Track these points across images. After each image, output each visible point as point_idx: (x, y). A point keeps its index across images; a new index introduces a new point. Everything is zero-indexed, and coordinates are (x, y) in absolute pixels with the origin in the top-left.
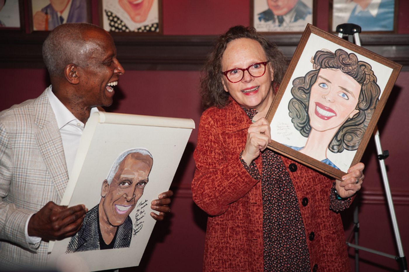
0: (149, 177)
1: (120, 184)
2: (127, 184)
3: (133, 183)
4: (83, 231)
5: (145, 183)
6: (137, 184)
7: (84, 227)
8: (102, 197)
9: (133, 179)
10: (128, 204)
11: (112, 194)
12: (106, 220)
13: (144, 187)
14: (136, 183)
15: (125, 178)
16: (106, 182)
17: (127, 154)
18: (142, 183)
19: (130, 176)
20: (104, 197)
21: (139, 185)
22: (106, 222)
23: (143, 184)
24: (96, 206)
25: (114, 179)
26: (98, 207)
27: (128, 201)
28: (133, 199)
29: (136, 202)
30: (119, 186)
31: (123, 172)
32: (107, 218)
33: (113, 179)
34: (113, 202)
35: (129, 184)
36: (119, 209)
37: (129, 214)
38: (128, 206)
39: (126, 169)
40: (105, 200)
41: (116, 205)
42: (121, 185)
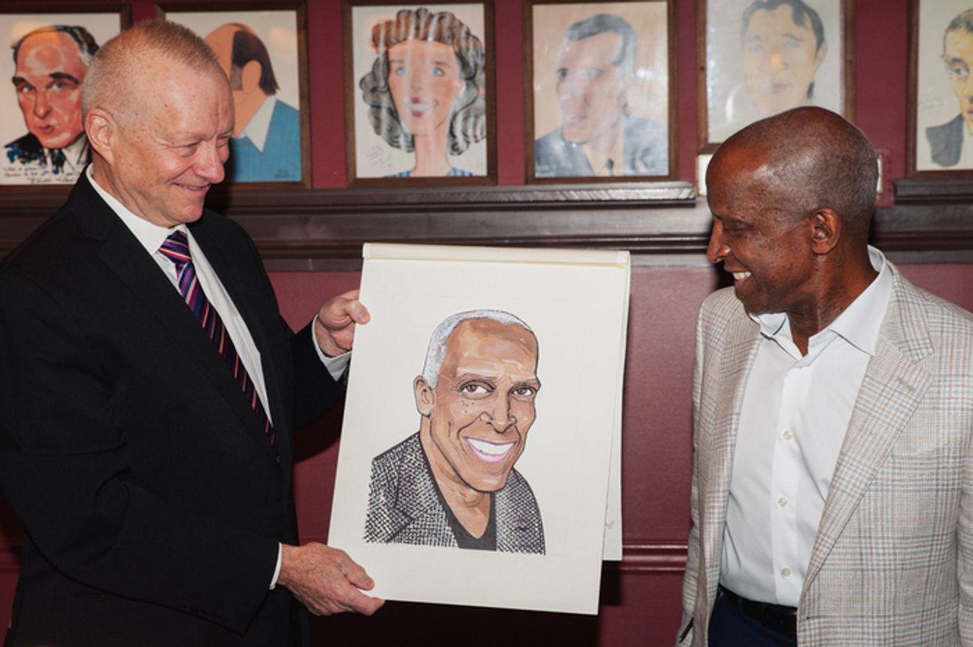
0: (538, 375)
1: (462, 389)
2: (480, 390)
3: (499, 387)
4: (397, 493)
5: (535, 391)
6: (511, 392)
7: (396, 484)
8: (423, 415)
9: (495, 378)
10: (503, 439)
11: (447, 412)
12: (453, 473)
13: (534, 399)
14: (508, 389)
15: (472, 375)
16: (420, 381)
17: (456, 322)
18: (526, 389)
19: (485, 373)
20: (428, 416)
21: (516, 392)
22: (453, 479)
23: (529, 392)
24: (414, 436)
25: (442, 376)
26: (419, 437)
27: (498, 430)
28: (513, 427)
29: (523, 437)
30: (460, 394)
31: (462, 362)
32: (455, 470)
33: (439, 376)
34: (456, 431)
35: (488, 391)
36: (480, 449)
37: (514, 464)
38: (502, 444)
39: (466, 355)
40: (431, 423)
41: (466, 438)
42: (465, 390)
